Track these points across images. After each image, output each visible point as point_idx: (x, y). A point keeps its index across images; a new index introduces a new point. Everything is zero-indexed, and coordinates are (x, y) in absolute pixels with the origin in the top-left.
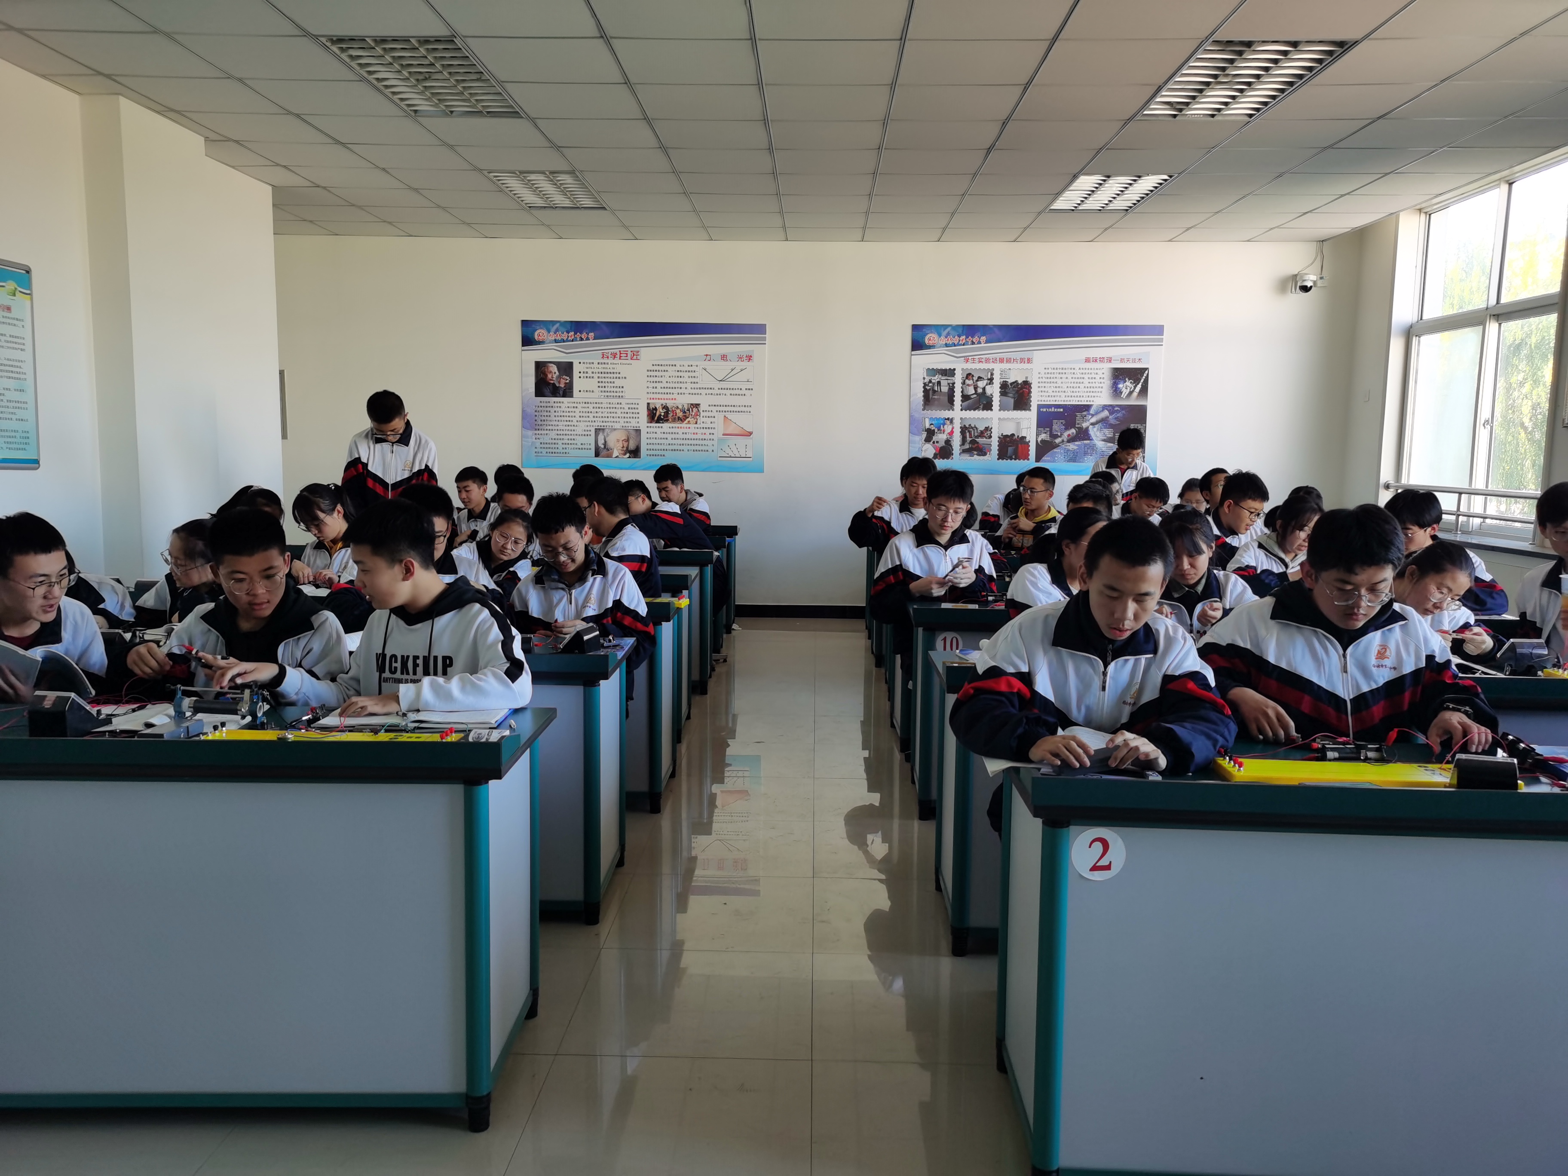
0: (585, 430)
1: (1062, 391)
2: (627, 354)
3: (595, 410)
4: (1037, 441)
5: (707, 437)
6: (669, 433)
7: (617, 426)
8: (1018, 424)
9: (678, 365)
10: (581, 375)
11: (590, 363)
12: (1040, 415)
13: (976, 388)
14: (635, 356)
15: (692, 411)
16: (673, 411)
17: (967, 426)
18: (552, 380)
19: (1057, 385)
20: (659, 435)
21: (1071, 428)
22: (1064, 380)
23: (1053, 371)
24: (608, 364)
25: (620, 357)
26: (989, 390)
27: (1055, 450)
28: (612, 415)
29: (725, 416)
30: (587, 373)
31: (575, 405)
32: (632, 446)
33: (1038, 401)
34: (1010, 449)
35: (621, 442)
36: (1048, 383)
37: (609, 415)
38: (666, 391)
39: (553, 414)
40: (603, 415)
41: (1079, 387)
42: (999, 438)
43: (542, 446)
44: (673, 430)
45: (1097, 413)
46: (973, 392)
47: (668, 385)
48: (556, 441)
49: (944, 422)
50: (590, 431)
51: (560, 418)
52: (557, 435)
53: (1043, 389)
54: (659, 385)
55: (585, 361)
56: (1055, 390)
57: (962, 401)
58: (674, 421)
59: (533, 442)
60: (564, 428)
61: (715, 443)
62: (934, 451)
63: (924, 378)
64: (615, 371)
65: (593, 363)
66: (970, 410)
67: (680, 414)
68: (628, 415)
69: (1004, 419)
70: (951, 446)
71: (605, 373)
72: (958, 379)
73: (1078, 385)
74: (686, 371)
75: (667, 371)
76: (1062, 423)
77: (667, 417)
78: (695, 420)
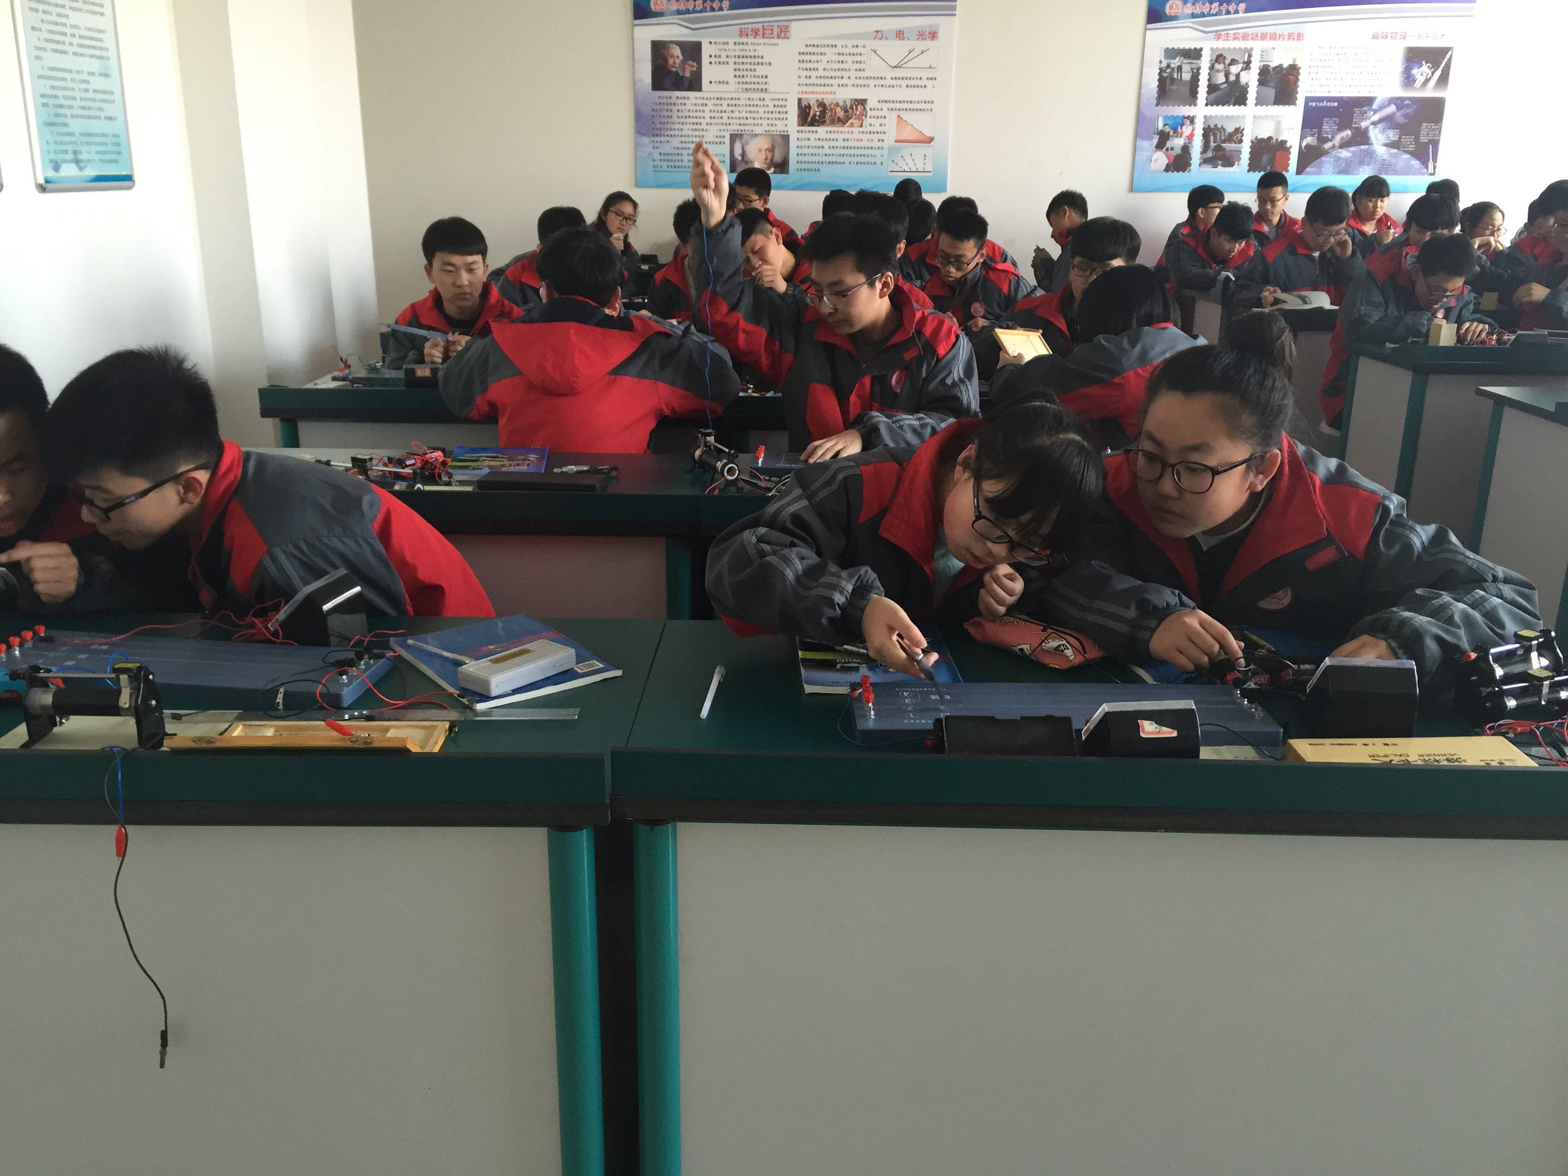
0: (717, 137)
1: (1338, 79)
2: (772, 30)
3: (731, 108)
4: (1300, 146)
5: (876, 144)
6: (826, 139)
7: (758, 130)
8: (1278, 124)
9: (839, 45)
10: (713, 60)
11: (724, 43)
12: (1308, 111)
13: (1227, 75)
14: (783, 33)
15: (857, 109)
16: (831, 110)
17: (1212, 127)
18: (674, 67)
19: (1334, 70)
20: (813, 143)
22: (1343, 63)
23: (1329, 51)
24: (747, 43)
25: (764, 34)
26: (1244, 78)
27: (1324, 159)
28: (753, 115)
29: (899, 116)
30: (720, 56)
31: (705, 102)
32: (778, 157)
35: (763, 152)
36: (1320, 67)
37: (749, 115)
38: (823, 81)
39: (675, 114)
40: (741, 115)
41: (1361, 73)
42: (1252, 142)
43: (662, 157)
44: (832, 136)
45: (1381, 108)
46: (1224, 80)
47: (826, 74)
48: (680, 151)
49: (1183, 121)
50: (724, 137)
51: (684, 120)
52: (682, 142)
53: (1314, 76)
54: (813, 74)
55: (718, 40)
56: (1330, 76)
57: (1209, 93)
58: (833, 123)
59: (650, 154)
60: (690, 133)
61: (885, 152)
62: (1166, 161)
63: (1161, 62)
64: (756, 54)
65: (727, 43)
66: (1218, 105)
67: (840, 113)
68: (773, 116)
69: (1261, 117)
70: (1189, 154)
71: (743, 57)
73: (1360, 70)
74: (850, 54)
75: (825, 54)
76: (1335, 122)
77: (824, 117)
78: (861, 121)
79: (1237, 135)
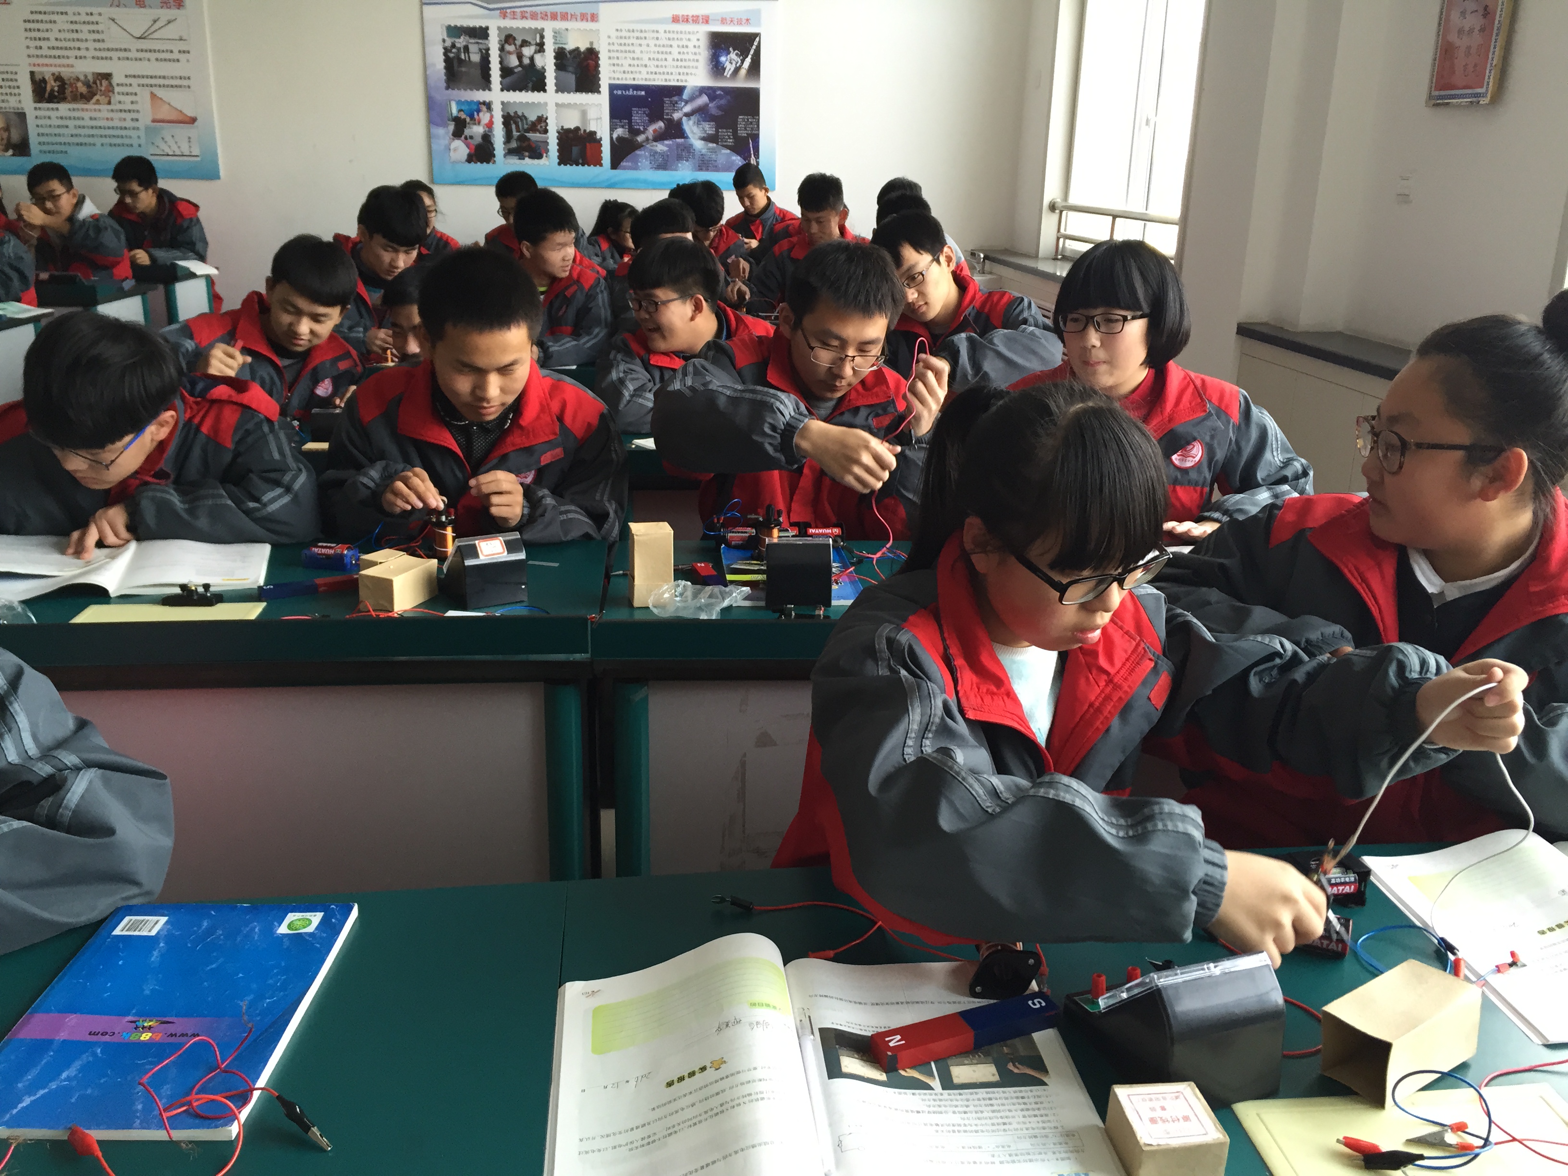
1: (642, 65)
4: (611, 138)
5: (129, 124)
6: (70, 118)
8: (584, 114)
9: (70, 12)
12: (614, 99)
13: (520, 57)
15: (101, 84)
16: (71, 85)
17: (512, 114)
19: (635, 56)
20: (55, 121)
21: (657, 121)
22: (644, 48)
23: (628, 34)
26: (539, 61)
29: (152, 93)
33: (610, 78)
34: (575, 150)
36: (622, 51)
38: (56, 53)
41: (666, 60)
42: (558, 132)
44: (76, 114)
45: (692, 99)
46: (516, 63)
47: (59, 44)
49: (479, 107)
53: (615, 61)
54: (44, 44)
56: (632, 62)
57: (502, 76)
61: (142, 133)
62: (467, 151)
63: (444, 41)
66: (514, 90)
67: (83, 89)
69: (564, 105)
70: (492, 144)
72: (494, 43)
73: (664, 56)
74: (84, 23)
75: (55, 22)
76: (644, 113)
77: (64, 93)
78: (108, 99)
79: (540, 124)
